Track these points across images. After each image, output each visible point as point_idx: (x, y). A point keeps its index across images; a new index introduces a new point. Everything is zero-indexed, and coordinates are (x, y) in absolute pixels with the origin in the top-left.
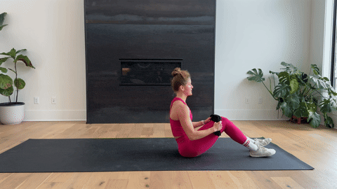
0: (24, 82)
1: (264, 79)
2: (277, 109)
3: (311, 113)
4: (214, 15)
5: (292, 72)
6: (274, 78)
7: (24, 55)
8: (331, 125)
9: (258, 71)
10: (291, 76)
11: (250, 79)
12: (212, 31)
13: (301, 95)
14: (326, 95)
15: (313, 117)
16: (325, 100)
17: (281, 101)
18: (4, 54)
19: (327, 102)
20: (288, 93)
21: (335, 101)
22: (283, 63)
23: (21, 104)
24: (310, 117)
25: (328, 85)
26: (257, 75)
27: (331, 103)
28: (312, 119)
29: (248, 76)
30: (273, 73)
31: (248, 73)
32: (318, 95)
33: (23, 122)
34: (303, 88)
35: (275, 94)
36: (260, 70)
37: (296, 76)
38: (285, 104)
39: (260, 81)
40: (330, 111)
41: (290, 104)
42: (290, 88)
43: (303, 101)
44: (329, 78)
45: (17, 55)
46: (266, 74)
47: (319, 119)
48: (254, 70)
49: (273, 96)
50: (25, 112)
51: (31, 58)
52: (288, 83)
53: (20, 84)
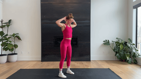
0: (17, 45)
1: (110, 44)
2: (115, 56)
3: (128, 58)
4: (90, 20)
5: (120, 42)
6: (114, 43)
7: (18, 36)
8: (136, 63)
9: (107, 41)
10: (120, 43)
11: (104, 44)
12: (89, 26)
13: (124, 51)
14: (134, 51)
15: (129, 59)
16: (134, 52)
17: (117, 53)
18: (10, 35)
19: (134, 53)
20: (119, 50)
21: (137, 53)
22: (117, 38)
23: (16, 54)
24: (127, 60)
25: (134, 47)
26: (107, 42)
27: (136, 54)
28: (128, 60)
29: (104, 43)
30: (113, 42)
31: (104, 41)
32: (131, 51)
33: (17, 61)
34: (125, 48)
35: (114, 50)
36: (108, 40)
37: (122, 43)
38: (118, 54)
39: (108, 45)
40: (136, 57)
41: (120, 54)
42: (120, 48)
43: (125, 53)
44: (135, 44)
45: (15, 35)
46: (111, 42)
47: (131, 61)
48: (106, 40)
49: (114, 51)
50: (18, 57)
51: (20, 37)
52: (119, 46)
53: (16, 46)
